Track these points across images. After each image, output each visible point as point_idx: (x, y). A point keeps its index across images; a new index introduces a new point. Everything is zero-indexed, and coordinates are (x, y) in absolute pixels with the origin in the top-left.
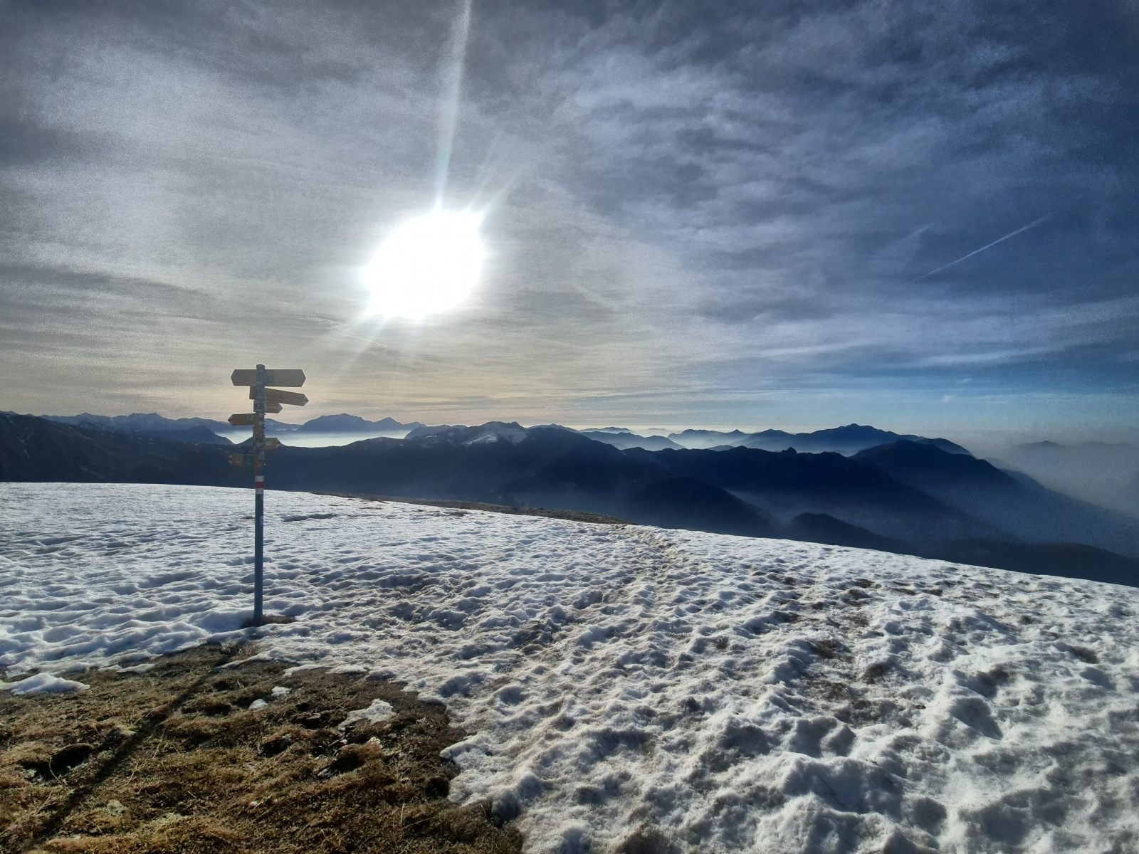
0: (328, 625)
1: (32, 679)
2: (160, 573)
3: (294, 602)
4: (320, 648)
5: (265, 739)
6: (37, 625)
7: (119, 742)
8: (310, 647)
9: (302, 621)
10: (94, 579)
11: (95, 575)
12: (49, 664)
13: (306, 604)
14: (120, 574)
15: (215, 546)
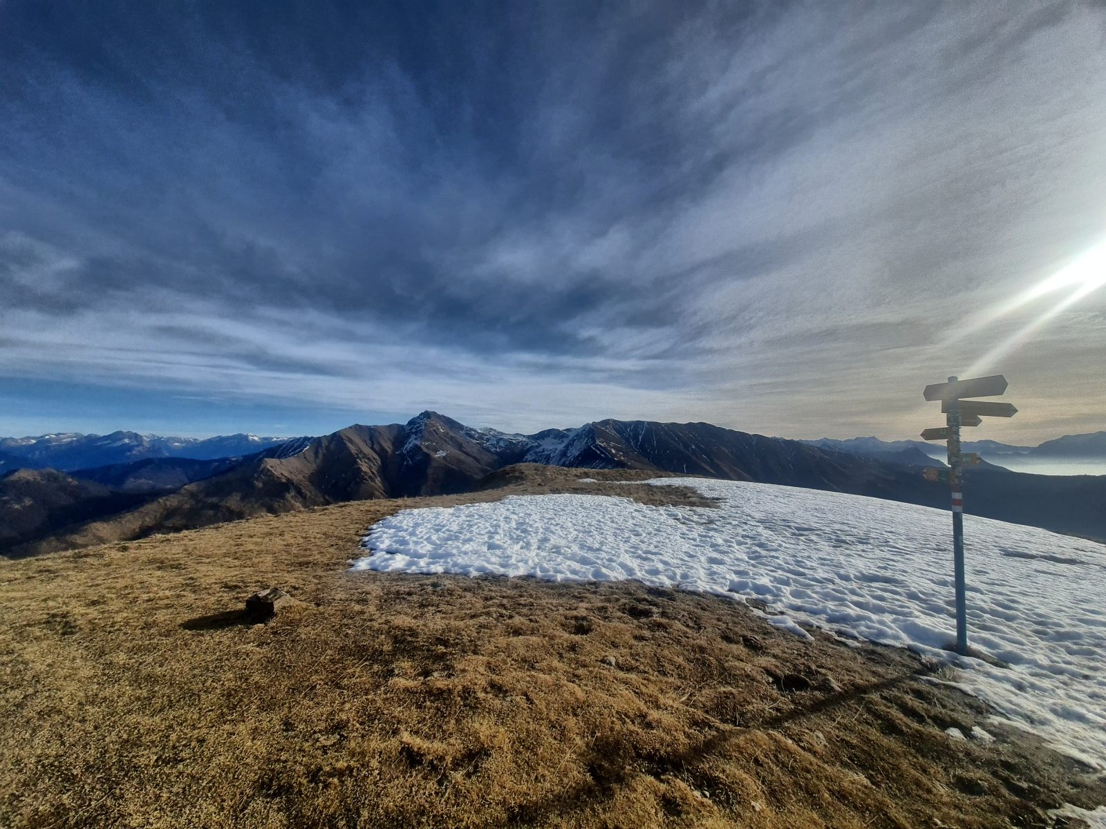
0: (1053, 691)
1: (779, 617)
2: (871, 572)
3: (1009, 647)
4: (1039, 713)
5: (959, 772)
6: (787, 583)
7: (829, 692)
8: (1025, 706)
9: (1017, 672)
10: (823, 562)
11: (825, 559)
12: (791, 612)
13: (1026, 656)
14: (841, 563)
15: (921, 561)
